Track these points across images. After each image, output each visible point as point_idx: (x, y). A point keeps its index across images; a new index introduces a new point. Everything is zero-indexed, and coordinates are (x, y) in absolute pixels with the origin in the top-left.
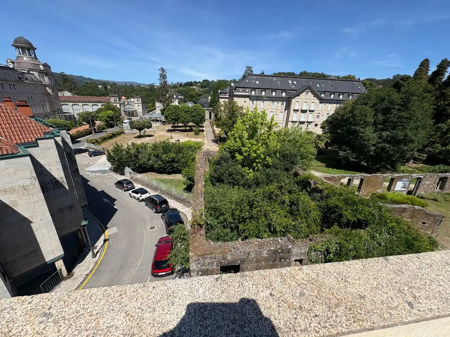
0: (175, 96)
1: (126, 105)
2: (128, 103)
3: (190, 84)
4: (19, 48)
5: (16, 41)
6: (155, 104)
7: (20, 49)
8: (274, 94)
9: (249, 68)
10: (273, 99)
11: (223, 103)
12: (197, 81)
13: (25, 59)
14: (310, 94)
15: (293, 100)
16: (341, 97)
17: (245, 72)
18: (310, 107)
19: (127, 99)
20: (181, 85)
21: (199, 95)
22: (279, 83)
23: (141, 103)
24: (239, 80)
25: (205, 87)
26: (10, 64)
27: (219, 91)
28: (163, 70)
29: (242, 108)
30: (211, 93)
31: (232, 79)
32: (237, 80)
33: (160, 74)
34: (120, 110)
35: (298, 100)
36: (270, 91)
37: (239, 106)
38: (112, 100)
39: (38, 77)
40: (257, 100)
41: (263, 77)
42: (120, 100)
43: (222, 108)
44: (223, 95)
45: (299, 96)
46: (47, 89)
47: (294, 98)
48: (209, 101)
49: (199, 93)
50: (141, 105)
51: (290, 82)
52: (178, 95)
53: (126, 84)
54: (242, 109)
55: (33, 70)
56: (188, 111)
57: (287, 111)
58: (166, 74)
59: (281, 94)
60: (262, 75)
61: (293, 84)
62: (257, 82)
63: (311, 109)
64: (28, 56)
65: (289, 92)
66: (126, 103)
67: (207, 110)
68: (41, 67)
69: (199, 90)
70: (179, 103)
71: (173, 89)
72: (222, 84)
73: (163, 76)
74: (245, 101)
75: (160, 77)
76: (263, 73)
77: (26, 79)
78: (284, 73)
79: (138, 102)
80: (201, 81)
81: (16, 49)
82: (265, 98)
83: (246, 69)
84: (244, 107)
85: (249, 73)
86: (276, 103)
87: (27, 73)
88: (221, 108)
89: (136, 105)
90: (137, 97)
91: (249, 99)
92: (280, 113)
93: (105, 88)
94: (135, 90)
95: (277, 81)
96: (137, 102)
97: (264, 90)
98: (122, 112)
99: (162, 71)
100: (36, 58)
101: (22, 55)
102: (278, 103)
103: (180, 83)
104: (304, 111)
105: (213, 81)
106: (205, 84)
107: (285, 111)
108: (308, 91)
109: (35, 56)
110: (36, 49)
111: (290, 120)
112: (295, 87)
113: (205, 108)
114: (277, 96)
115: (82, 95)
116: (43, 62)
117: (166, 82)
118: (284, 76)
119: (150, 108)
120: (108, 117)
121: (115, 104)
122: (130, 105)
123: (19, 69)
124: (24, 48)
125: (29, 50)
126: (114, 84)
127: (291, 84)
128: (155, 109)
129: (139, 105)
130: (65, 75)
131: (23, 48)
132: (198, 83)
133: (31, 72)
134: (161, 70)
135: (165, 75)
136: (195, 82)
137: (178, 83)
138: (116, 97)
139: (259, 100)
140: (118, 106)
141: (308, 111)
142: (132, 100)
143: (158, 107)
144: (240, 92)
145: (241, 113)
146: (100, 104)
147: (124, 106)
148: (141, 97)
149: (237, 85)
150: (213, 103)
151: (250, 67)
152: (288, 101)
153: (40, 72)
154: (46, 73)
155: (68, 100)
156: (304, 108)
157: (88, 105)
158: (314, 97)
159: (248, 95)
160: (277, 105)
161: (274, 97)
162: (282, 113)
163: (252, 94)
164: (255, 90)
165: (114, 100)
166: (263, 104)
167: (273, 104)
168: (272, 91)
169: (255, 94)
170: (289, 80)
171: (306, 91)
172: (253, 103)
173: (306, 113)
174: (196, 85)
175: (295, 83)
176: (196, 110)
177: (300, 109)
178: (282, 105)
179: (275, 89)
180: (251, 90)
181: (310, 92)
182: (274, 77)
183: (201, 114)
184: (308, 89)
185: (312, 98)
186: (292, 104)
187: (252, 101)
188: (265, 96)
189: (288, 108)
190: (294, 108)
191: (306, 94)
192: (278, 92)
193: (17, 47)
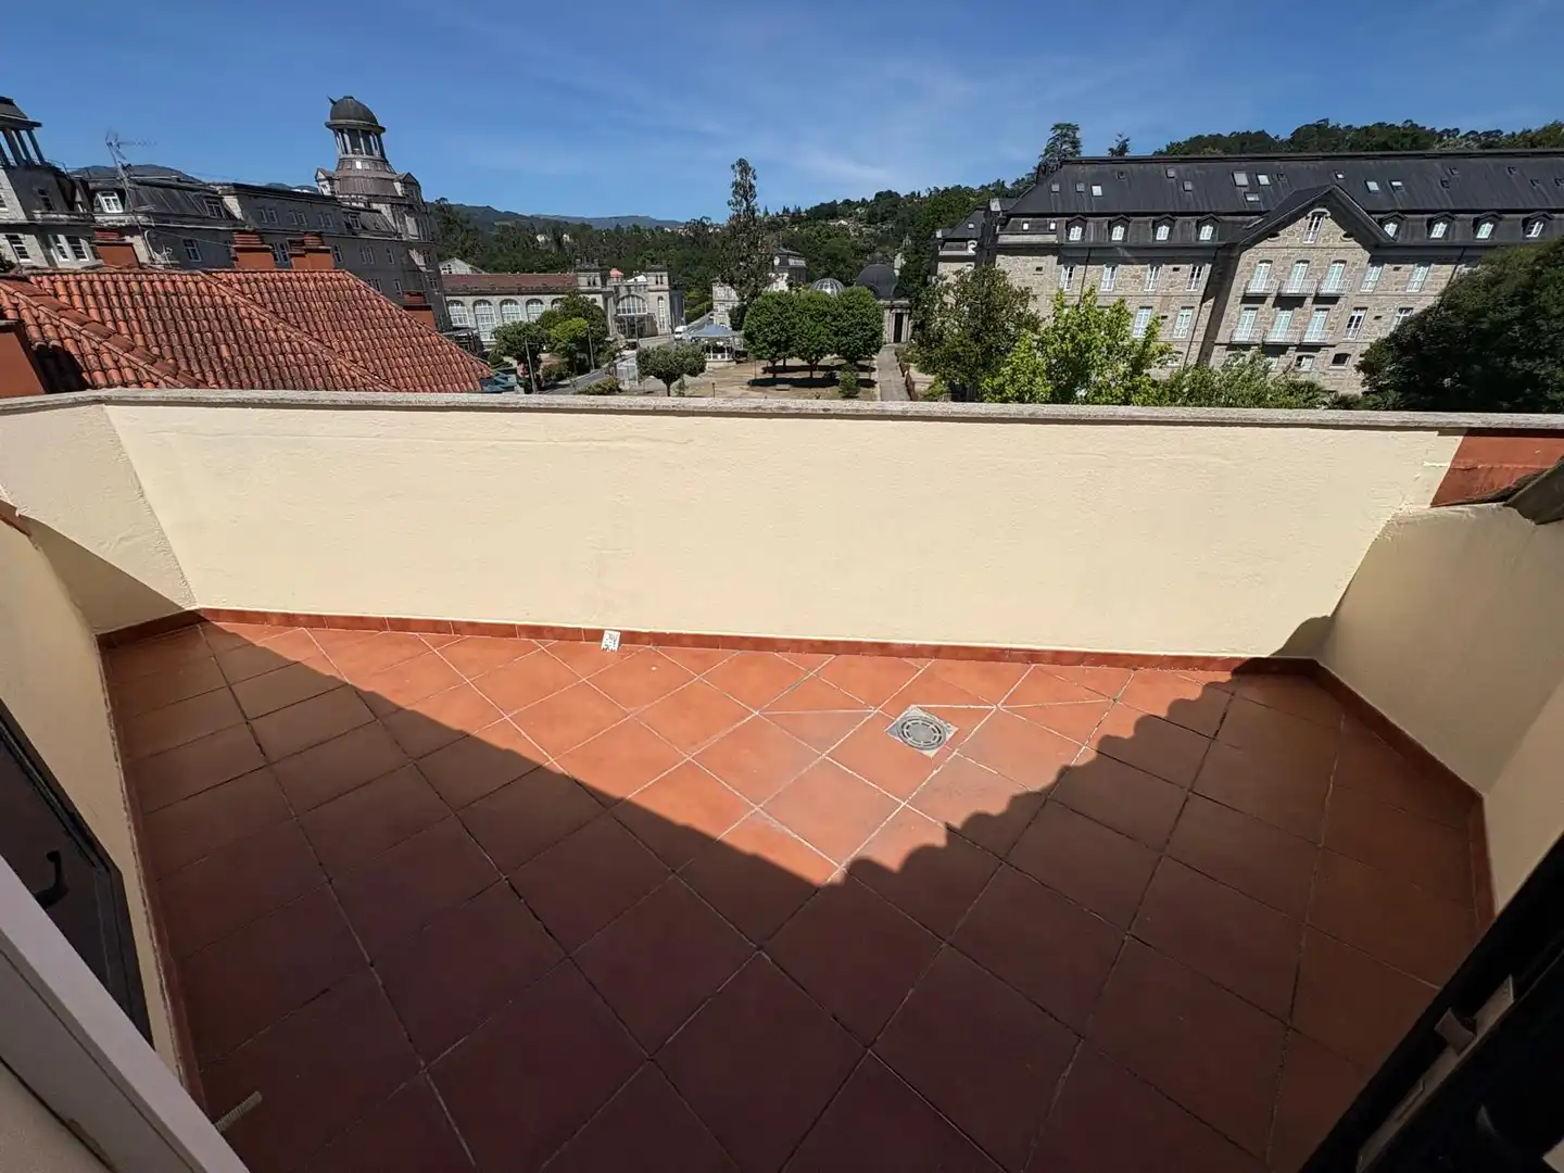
0: (777, 262)
1: (623, 299)
2: (629, 290)
3: (829, 211)
4: (342, 132)
5: (339, 110)
6: (710, 291)
7: (346, 136)
8: (1163, 233)
9: (1066, 133)
10: (1155, 256)
11: (952, 279)
12: (855, 198)
13: (359, 165)
14: (1328, 224)
15: (1247, 257)
16: (1485, 231)
17: (1047, 151)
18: (1319, 283)
20: (796, 218)
21: (861, 252)
22: (1189, 186)
23: (667, 287)
24: (1018, 182)
25: (883, 220)
26: (324, 186)
27: (939, 234)
28: (744, 167)
29: (1024, 295)
30: (907, 241)
31: (989, 180)
32: (1008, 186)
33: (736, 184)
34: (605, 316)
35: (1267, 255)
36: (1147, 222)
37: (1015, 287)
38: (583, 281)
39: (390, 219)
40: (1087, 261)
41: (1122, 167)
42: (604, 284)
43: (950, 299)
44: (951, 249)
45: (1277, 235)
46: (414, 254)
47: (1249, 246)
48: (897, 273)
49: (860, 243)
50: (666, 295)
51: (1242, 179)
52: (789, 254)
53: (618, 226)
54: (1026, 300)
55: (376, 198)
56: (825, 314)
57: (1210, 302)
58: (753, 182)
59: (1194, 231)
60: (1120, 156)
61: (1254, 186)
62: (1097, 190)
63: (1328, 289)
64: (365, 156)
65: (1234, 222)
66: (623, 292)
67: (887, 307)
68: (398, 186)
69: (861, 233)
70: (790, 285)
71: (773, 235)
72: (950, 205)
73: (744, 191)
74: (1039, 269)
75: (735, 193)
76: (1123, 148)
77: (364, 227)
78: (1215, 140)
79: (660, 286)
80: (870, 197)
81: (337, 135)
82: (1123, 253)
83: (1051, 135)
84: (1035, 292)
85: (1063, 155)
86: (1166, 268)
87: (364, 210)
88: (946, 298)
89: (654, 297)
90: (655, 271)
91: (1056, 258)
92: (1183, 312)
93: (559, 241)
94: (645, 246)
95: (1181, 181)
96: (655, 287)
97: (1123, 218)
98: (611, 323)
99: (741, 172)
101: (352, 156)
102: (1175, 270)
103: (791, 210)
104: (1287, 302)
105: (913, 193)
106: (887, 206)
107: (1203, 301)
108: (1321, 215)
109: (383, 154)
110: (383, 129)
111: (1222, 337)
112: (1264, 200)
113: (882, 302)
114: (1177, 240)
115: (496, 270)
116: (401, 171)
117: (753, 213)
118: (1219, 153)
119: (693, 306)
120: (575, 339)
121: (591, 297)
122: (633, 296)
123: (345, 199)
124: (356, 130)
125: (366, 134)
126: (582, 229)
127: (1244, 190)
128: (710, 308)
129: (660, 298)
130: (450, 206)
131: (353, 132)
132: (858, 205)
133: (375, 206)
134: (738, 169)
135: (751, 187)
136: (847, 202)
137: (786, 211)
138: (595, 270)
139: (1099, 261)
140: (600, 303)
141: (1309, 301)
142: (641, 279)
143: (722, 302)
144: (1025, 233)
145: (1020, 315)
146: (547, 299)
147: (617, 303)
148: (669, 268)
149: (1011, 205)
150: (911, 281)
151: (1068, 126)
152: (1222, 264)
153: (397, 204)
154: (410, 206)
155: (465, 288)
156: (1292, 289)
157: (516, 303)
158: (1345, 236)
159: (1053, 244)
160: (1170, 277)
161: (1162, 247)
162: (1190, 312)
163: (1071, 239)
164: (1086, 222)
165: (589, 283)
166: (1112, 276)
167: (1155, 277)
168: (1154, 222)
169: (1083, 239)
170: (1240, 170)
171: (1310, 215)
172: (1070, 275)
173: (1297, 309)
174: (850, 215)
175: (1262, 183)
176: (851, 308)
177: (1275, 294)
178: (1192, 275)
179: (1171, 213)
180: (1068, 223)
181: (1329, 214)
182: (1169, 166)
183: (867, 325)
184: (1320, 207)
185: (1337, 244)
186: (1238, 270)
187: (1066, 268)
188: (1125, 245)
189: (1217, 290)
190: (1246, 289)
191: (1311, 224)
192: (1184, 223)
193: (338, 130)
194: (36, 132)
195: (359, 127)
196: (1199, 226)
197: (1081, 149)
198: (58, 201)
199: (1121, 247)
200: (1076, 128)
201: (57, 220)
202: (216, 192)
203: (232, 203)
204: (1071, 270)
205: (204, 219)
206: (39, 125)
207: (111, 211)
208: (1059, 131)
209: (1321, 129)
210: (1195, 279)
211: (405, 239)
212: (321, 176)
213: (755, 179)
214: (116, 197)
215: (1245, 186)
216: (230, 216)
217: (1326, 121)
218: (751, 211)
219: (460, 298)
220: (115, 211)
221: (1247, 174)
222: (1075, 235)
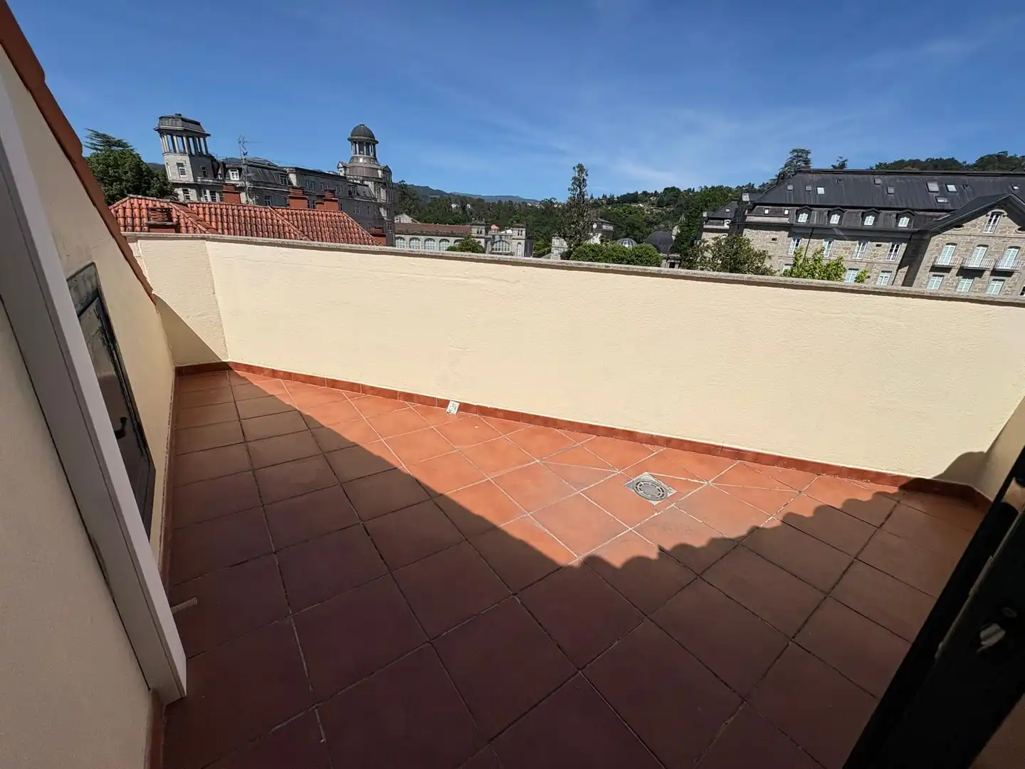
0: (595, 226)
1: (496, 242)
2: (501, 238)
3: (633, 198)
4: (356, 143)
5: (356, 131)
6: (550, 241)
7: (357, 145)
8: (869, 221)
9: (800, 155)
10: (863, 236)
11: (711, 242)
12: (651, 191)
13: (361, 160)
14: (1005, 221)
15: (935, 240)
17: (786, 166)
18: (997, 261)
19: (500, 231)
20: (611, 201)
21: (651, 224)
22: (891, 190)
23: (524, 238)
24: (764, 185)
25: (668, 205)
26: (341, 171)
27: (705, 215)
28: (581, 169)
29: (762, 255)
30: (683, 218)
31: (743, 183)
32: (756, 187)
33: (575, 178)
35: (953, 239)
36: (858, 213)
37: (756, 250)
38: (474, 230)
39: (372, 191)
40: (811, 236)
41: (840, 176)
42: (487, 233)
43: (708, 255)
44: (712, 224)
45: (961, 226)
46: (382, 210)
47: (938, 233)
48: (674, 238)
49: (651, 218)
50: (523, 242)
51: (934, 187)
52: (602, 223)
53: (500, 201)
54: (764, 258)
55: (368, 179)
57: (905, 269)
58: (585, 177)
59: (894, 220)
60: (840, 169)
61: (943, 192)
62: (821, 191)
63: (1004, 265)
64: (365, 156)
65: (926, 216)
66: (497, 238)
67: (664, 258)
68: (380, 172)
69: (652, 213)
70: (602, 241)
71: (594, 211)
72: (715, 198)
73: (579, 182)
74: (773, 239)
75: (573, 183)
76: (843, 165)
77: (358, 194)
78: (914, 163)
79: (520, 237)
80: (660, 190)
81: (352, 144)
82: (838, 232)
83: (790, 156)
84: (770, 254)
85: (798, 167)
86: (871, 245)
87: (359, 184)
88: (706, 254)
89: (515, 243)
90: (519, 227)
91: (787, 233)
92: (882, 274)
93: (464, 208)
94: (515, 213)
95: (885, 186)
96: (517, 237)
97: (840, 210)
99: (579, 172)
101: (358, 155)
102: (878, 245)
103: (608, 197)
104: (966, 273)
105: (689, 189)
106: (672, 194)
107: (900, 267)
108: (998, 214)
109: (375, 156)
110: (377, 142)
112: (952, 202)
113: (661, 255)
114: (880, 226)
115: (426, 222)
116: (383, 165)
117: (583, 196)
118: (916, 170)
119: (538, 250)
121: (477, 240)
122: (503, 241)
123: (351, 179)
124: (363, 142)
125: (368, 144)
126: (479, 202)
127: (935, 195)
128: (549, 251)
129: (520, 243)
130: (406, 185)
131: (361, 143)
132: (652, 195)
134: (577, 169)
135: (584, 180)
136: (645, 193)
137: (604, 197)
138: (483, 225)
139: (819, 237)
140: (483, 244)
141: (987, 273)
142: (509, 231)
143: (557, 248)
144: (766, 215)
145: (758, 267)
146: (452, 239)
147: (492, 244)
148: (527, 226)
149: (757, 198)
150: (683, 243)
151: (802, 151)
152: (915, 244)
153: (378, 182)
154: (385, 184)
155: (405, 231)
156: (973, 264)
157: (434, 241)
158: (1019, 229)
159: (786, 224)
160: (874, 250)
161: (869, 230)
162: (889, 275)
163: (799, 221)
164: (811, 210)
165: (478, 233)
166: (829, 247)
167: (862, 249)
168: (863, 213)
169: (808, 222)
170: (933, 181)
171: (990, 213)
172: (797, 245)
173: (977, 279)
174: (646, 201)
175: (950, 190)
176: (640, 256)
177: (959, 267)
178: (891, 250)
179: (876, 208)
180: (797, 210)
181: (1006, 214)
182: (877, 177)
184: (998, 208)
185: (1012, 235)
186: (928, 249)
187: (794, 240)
188: (839, 227)
189: (911, 261)
190: (935, 261)
191: (990, 220)
192: (887, 214)
193: (354, 142)
194: (207, 138)
195: (364, 140)
196: (898, 217)
197: (811, 165)
198: (210, 173)
199: (837, 228)
200: (808, 153)
201: (207, 182)
202: (286, 172)
203: (293, 178)
204: (798, 241)
205: (277, 185)
206: (209, 135)
207: (234, 178)
208: (796, 154)
209: (1001, 159)
210: (893, 253)
211: (378, 202)
212: (341, 165)
213: (587, 175)
214: (237, 172)
215: (937, 192)
216: (290, 183)
217: (1006, 153)
218: (582, 194)
219: (403, 236)
220: (235, 179)
221: (939, 184)
222: (803, 218)
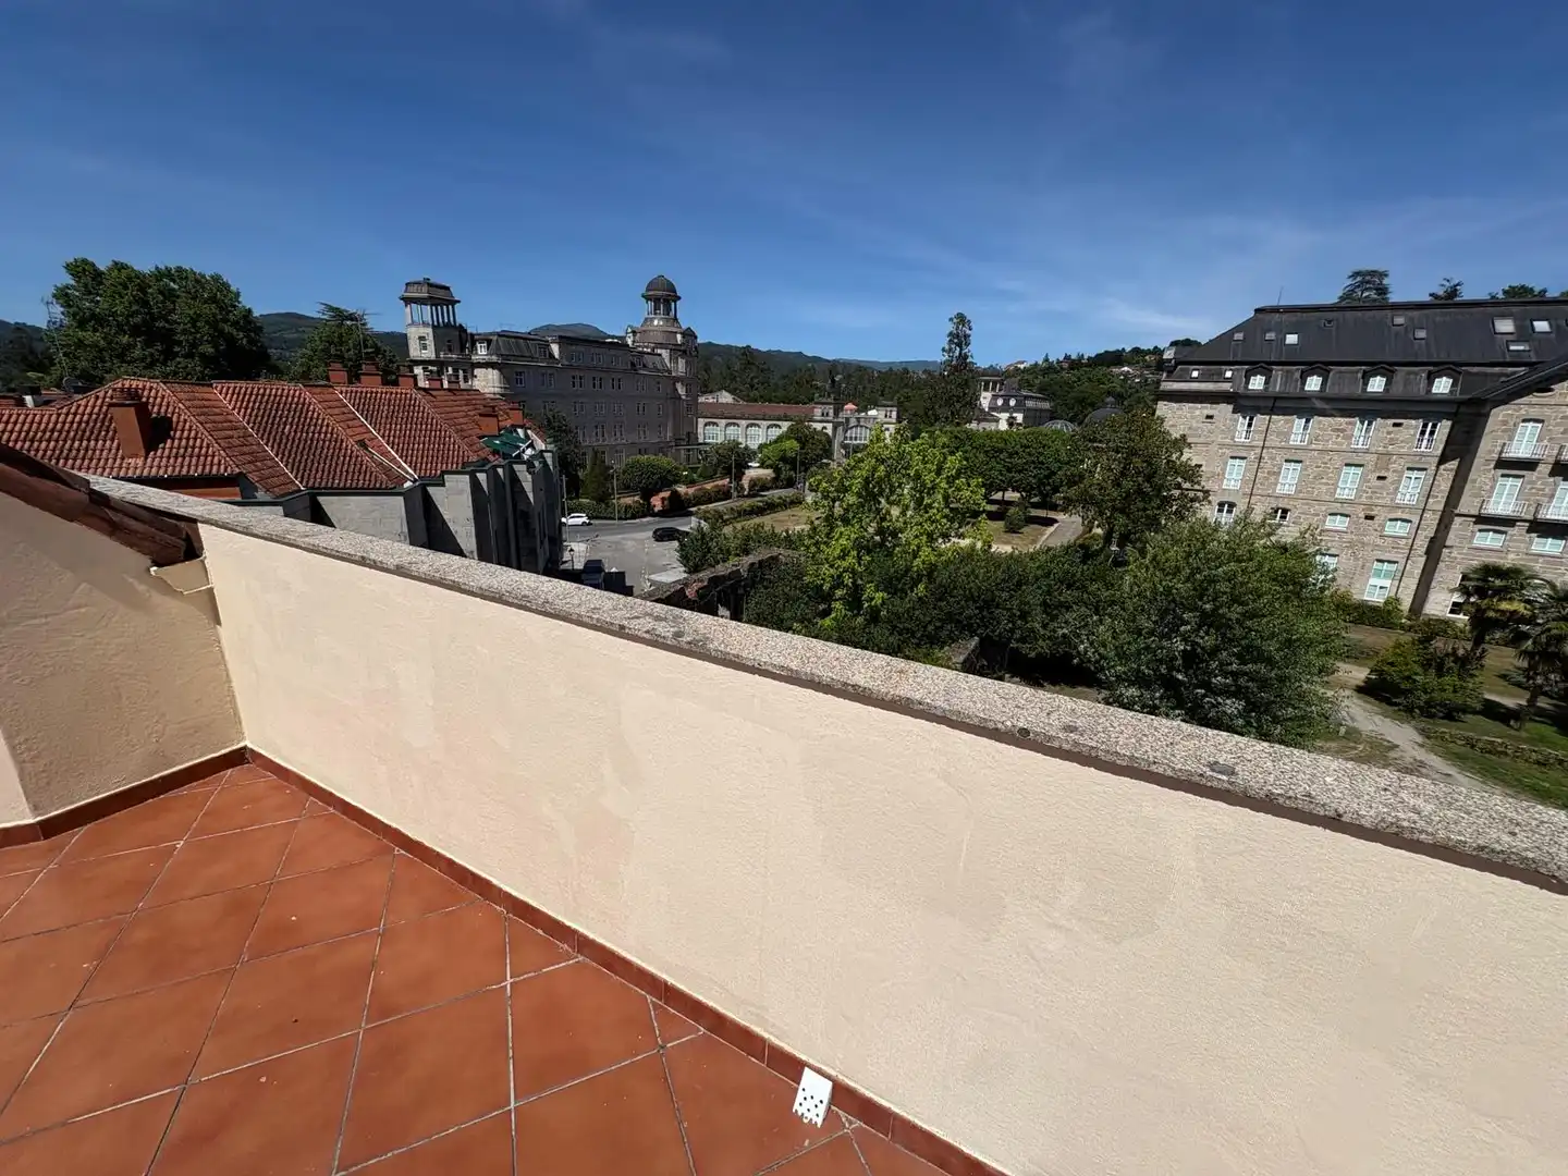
1: (852, 428)
4: (651, 300)
7: (651, 303)
8: (1377, 385)
10: (1368, 409)
15: (1499, 415)
19: (859, 411)
22: (1421, 334)
23: (894, 421)
26: (629, 337)
28: (961, 319)
33: (951, 333)
35: (1534, 412)
36: (1357, 372)
38: (817, 413)
39: (667, 361)
40: (1272, 411)
41: (1331, 315)
42: (834, 415)
45: (1548, 390)
46: (679, 386)
47: (1505, 402)
51: (1505, 325)
52: (1026, 397)
55: (661, 346)
56: (1001, 451)
57: (1451, 464)
58: (968, 333)
59: (1424, 383)
61: (1524, 333)
62: (1292, 339)
64: (662, 316)
65: (1486, 374)
66: (849, 423)
68: (679, 337)
73: (959, 340)
74: (1210, 417)
75: (950, 341)
77: (644, 366)
79: (888, 420)
82: (1319, 404)
84: (1202, 439)
86: (1382, 426)
90: (886, 406)
91: (1231, 407)
92: (1409, 473)
95: (1411, 328)
96: (884, 420)
97: (1324, 367)
99: (958, 324)
100: (675, 319)
101: (654, 316)
102: (1395, 425)
107: (1440, 462)
109: (676, 315)
110: (678, 299)
111: (1468, 508)
112: (1538, 349)
114: (1397, 392)
116: (684, 327)
121: (821, 425)
122: (862, 426)
123: (640, 347)
124: (658, 299)
125: (665, 302)
127: (1510, 337)
129: (886, 430)
131: (656, 300)
133: (659, 351)
134: (954, 320)
135: (966, 337)
138: (829, 404)
139: (1285, 412)
140: (829, 428)
142: (872, 412)
144: (1193, 380)
146: (784, 424)
147: (843, 431)
152: (1468, 419)
153: (675, 349)
154: (685, 352)
155: (722, 413)
157: (759, 427)
159: (1229, 392)
160: (1389, 433)
161: (1376, 399)
162: (1422, 475)
163: (1250, 387)
164: (1273, 370)
165: (822, 415)
166: (1305, 428)
167: (1367, 431)
168: (1365, 372)
169: (1266, 389)
170: (1503, 316)
172: (1250, 425)
175: (1537, 330)
177: (1551, 460)
178: (1423, 433)
179: (1391, 364)
180: (1248, 371)
182: (1395, 312)
183: (1043, 463)
186: (1486, 431)
187: (1244, 418)
188: (1320, 396)
189: (1461, 449)
190: (1501, 452)
192: (1409, 373)
193: (647, 298)
195: (661, 296)
196: (1431, 378)
199: (1317, 398)
204: (1251, 419)
206: (460, 302)
210: (1427, 436)
211: (674, 375)
212: (627, 331)
215: (1511, 334)
216: (552, 357)
219: (716, 420)
221: (1515, 320)
222: (1257, 383)
